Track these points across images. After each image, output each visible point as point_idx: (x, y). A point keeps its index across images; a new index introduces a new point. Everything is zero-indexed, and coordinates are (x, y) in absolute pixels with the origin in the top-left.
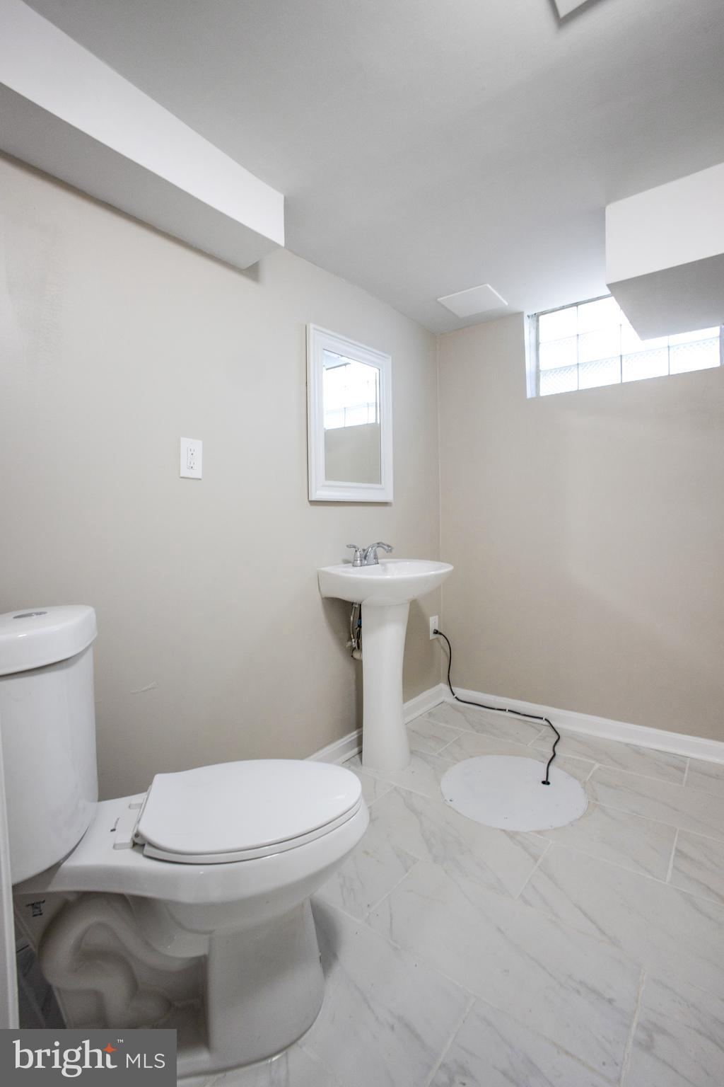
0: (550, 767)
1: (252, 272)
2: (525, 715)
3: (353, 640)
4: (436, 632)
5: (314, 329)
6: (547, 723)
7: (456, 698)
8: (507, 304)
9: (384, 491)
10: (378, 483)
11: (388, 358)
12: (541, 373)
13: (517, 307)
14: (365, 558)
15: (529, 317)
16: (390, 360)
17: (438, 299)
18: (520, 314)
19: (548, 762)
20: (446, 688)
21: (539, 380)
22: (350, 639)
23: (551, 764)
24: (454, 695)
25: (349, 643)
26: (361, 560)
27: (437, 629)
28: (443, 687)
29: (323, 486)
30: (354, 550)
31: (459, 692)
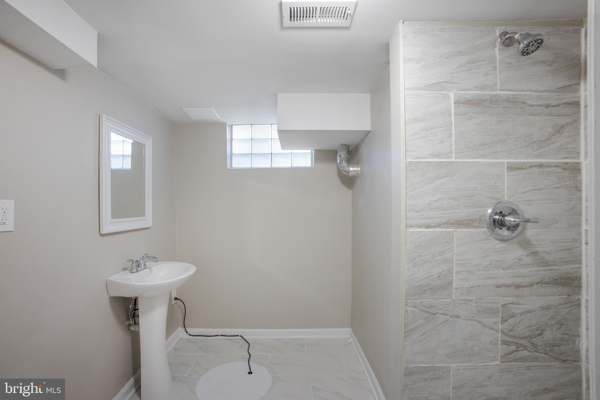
0: (250, 363)
1: (61, 73)
2: (229, 336)
3: (131, 320)
4: (176, 299)
5: (106, 118)
6: (241, 338)
7: (189, 334)
8: (219, 118)
9: (147, 221)
10: (143, 216)
11: (150, 138)
12: (233, 155)
13: (224, 121)
14: (138, 266)
15: (228, 125)
16: (152, 139)
17: (183, 109)
18: (226, 124)
19: (248, 361)
20: (183, 330)
21: (232, 158)
22: (129, 319)
23: (250, 361)
24: (187, 333)
25: (128, 322)
26: (136, 268)
27: (176, 297)
28: (181, 330)
29: (110, 223)
30: (131, 262)
31: (191, 330)
